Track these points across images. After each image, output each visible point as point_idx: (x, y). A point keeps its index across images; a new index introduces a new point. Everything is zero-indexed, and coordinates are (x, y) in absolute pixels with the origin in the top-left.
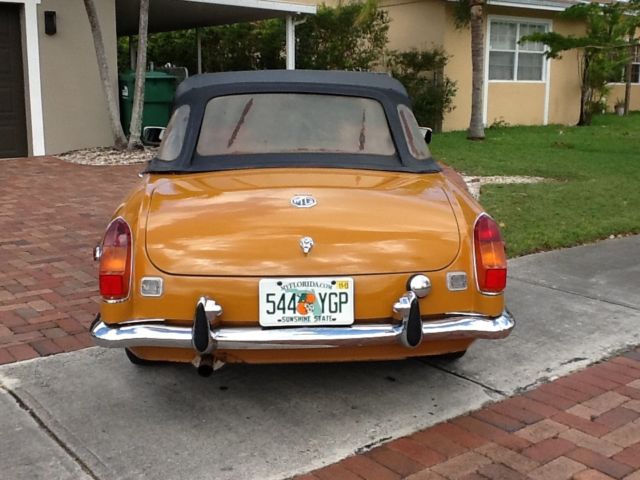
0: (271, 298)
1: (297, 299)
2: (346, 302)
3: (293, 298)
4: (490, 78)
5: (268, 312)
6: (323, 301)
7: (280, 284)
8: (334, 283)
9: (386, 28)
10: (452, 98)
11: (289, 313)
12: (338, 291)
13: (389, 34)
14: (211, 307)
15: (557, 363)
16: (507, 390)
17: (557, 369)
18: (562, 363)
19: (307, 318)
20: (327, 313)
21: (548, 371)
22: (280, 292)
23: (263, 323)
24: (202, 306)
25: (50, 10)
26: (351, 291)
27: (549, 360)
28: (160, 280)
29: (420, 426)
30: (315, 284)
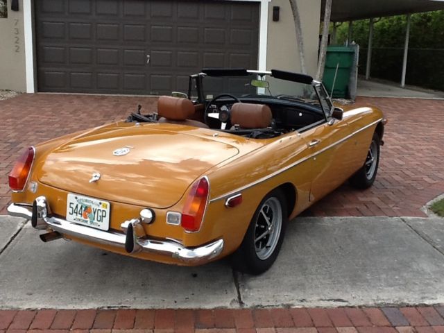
0: (72, 205)
1: (83, 209)
2: (105, 216)
3: (81, 208)
5: (70, 214)
6: (95, 213)
7: (76, 198)
8: (100, 203)
11: (79, 216)
12: (102, 209)
15: (319, 298)
16: (248, 304)
17: (311, 302)
18: (322, 300)
19: (87, 222)
20: (95, 221)
21: (302, 301)
22: (76, 203)
23: (67, 218)
24: (35, 203)
25: (276, 5)
26: (108, 210)
27: (318, 294)
28: (36, 184)
29: (157, 307)
30: (92, 202)
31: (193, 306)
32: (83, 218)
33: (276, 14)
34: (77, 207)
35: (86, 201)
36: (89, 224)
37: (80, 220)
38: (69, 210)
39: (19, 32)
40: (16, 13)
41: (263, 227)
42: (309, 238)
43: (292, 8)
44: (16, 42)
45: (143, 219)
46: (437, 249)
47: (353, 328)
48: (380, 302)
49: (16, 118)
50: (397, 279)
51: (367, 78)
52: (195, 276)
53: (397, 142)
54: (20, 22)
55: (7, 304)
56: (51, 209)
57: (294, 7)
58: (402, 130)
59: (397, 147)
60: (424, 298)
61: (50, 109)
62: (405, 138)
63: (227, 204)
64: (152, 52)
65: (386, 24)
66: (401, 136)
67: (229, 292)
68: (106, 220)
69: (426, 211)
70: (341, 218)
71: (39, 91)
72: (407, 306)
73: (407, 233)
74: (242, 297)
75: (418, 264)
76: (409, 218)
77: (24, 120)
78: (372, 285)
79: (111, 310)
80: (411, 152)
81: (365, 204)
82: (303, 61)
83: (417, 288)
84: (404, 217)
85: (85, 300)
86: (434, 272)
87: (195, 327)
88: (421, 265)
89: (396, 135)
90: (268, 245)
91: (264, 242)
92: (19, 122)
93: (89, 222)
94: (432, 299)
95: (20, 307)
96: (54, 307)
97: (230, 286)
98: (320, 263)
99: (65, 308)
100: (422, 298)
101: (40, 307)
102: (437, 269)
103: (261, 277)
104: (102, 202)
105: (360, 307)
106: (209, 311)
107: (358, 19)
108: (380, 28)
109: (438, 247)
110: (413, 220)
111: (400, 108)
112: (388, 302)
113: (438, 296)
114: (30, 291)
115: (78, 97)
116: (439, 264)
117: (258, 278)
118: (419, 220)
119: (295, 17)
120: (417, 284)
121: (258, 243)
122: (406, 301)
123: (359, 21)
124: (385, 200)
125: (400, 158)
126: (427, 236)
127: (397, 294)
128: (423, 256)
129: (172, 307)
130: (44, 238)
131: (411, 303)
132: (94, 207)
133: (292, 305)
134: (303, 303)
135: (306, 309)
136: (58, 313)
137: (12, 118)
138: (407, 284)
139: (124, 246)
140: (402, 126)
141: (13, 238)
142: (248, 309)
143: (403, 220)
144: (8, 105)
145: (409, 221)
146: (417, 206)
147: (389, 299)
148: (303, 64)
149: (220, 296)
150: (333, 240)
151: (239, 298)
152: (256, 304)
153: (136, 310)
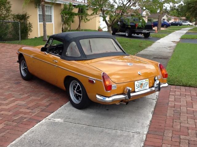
1: (141, 85)
4: (39, 22)
9: (10, 7)
10: (32, 28)
11: (140, 88)
13: (11, 9)
14: (130, 89)
20: (145, 87)
23: (136, 91)
34: (138, 85)
35: (141, 82)
38: (136, 87)
85: (146, 115)
93: (143, 89)
104: (146, 80)
114: (137, 122)
132: (144, 82)
153: (154, 110)
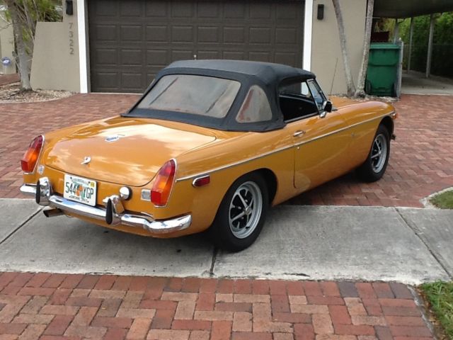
0: (68, 185)
2: (93, 194)
3: (75, 187)
5: (66, 192)
6: (85, 191)
7: (71, 178)
8: (89, 182)
11: (73, 194)
12: (90, 187)
15: (283, 272)
16: (217, 275)
17: (275, 275)
18: (286, 274)
19: (79, 198)
20: (86, 198)
21: (267, 274)
22: (71, 182)
23: (64, 196)
24: (39, 182)
25: (321, 4)
26: (95, 188)
27: (284, 269)
28: (43, 167)
29: (136, 274)
30: (83, 182)
31: (168, 274)
32: (76, 196)
33: (320, 12)
34: (72, 185)
35: (79, 180)
36: (80, 201)
37: (73, 197)
38: (66, 189)
39: (73, 35)
40: (71, 17)
41: (240, 208)
42: (297, 223)
43: (335, 6)
44: (71, 45)
45: (122, 195)
46: (419, 236)
47: (305, 297)
48: (340, 277)
49: (64, 116)
50: (365, 260)
51: (427, 76)
52: (179, 251)
53: (426, 139)
54: (74, 25)
55: (11, 268)
56: (53, 189)
57: (336, 5)
58: (439, 127)
59: (425, 143)
60: (383, 275)
61: (98, 108)
62: (437, 135)
63: (194, 183)
64: (200, 52)
65: (449, 20)
66: (433, 133)
67: (204, 264)
68: (94, 197)
69: (425, 203)
70: (336, 207)
71: (92, 91)
72: (364, 282)
73: (395, 221)
74: (214, 269)
75: (392, 248)
76: (404, 208)
77: (71, 118)
78: (340, 263)
79: (97, 276)
80: (436, 148)
81: (366, 195)
82: (345, 58)
83: (380, 267)
84: (399, 208)
85: (77, 266)
86: (404, 255)
87: (164, 290)
88: (394, 249)
89: (429, 132)
90: (248, 225)
91: (243, 222)
92: (66, 119)
93: (81, 199)
94: (391, 277)
95: (22, 270)
96: (50, 271)
97: (207, 261)
98: (298, 244)
99: (59, 272)
100: (381, 276)
101: (38, 271)
102: (409, 252)
103: (238, 254)
104: (91, 181)
105: (319, 281)
106: (181, 279)
107: (422, 15)
108: (444, 23)
109: (420, 234)
110: (407, 210)
111: (446, 106)
112: (348, 278)
113: (398, 275)
114: (33, 259)
115: (127, 96)
116: (413, 248)
117: (235, 254)
118: (413, 210)
119: (337, 14)
120: (381, 264)
121: (235, 223)
122: (365, 278)
123: (423, 17)
124: (388, 192)
125: (422, 154)
126: (414, 224)
127: (358, 272)
128: (401, 241)
129: (150, 275)
130: (47, 213)
131: (368, 280)
132: (84, 185)
133: (257, 277)
134: (267, 276)
135: (269, 280)
136: (51, 275)
137: (60, 116)
138: (372, 264)
139: (105, 219)
140: (439, 123)
141: (31, 217)
142: (216, 279)
143: (397, 210)
144: (60, 105)
145: (403, 211)
146: (417, 197)
147: (350, 275)
148: (346, 61)
149: (195, 268)
150: (320, 225)
151: (212, 270)
152: (225, 275)
153: (118, 276)
